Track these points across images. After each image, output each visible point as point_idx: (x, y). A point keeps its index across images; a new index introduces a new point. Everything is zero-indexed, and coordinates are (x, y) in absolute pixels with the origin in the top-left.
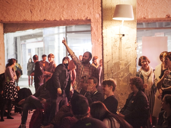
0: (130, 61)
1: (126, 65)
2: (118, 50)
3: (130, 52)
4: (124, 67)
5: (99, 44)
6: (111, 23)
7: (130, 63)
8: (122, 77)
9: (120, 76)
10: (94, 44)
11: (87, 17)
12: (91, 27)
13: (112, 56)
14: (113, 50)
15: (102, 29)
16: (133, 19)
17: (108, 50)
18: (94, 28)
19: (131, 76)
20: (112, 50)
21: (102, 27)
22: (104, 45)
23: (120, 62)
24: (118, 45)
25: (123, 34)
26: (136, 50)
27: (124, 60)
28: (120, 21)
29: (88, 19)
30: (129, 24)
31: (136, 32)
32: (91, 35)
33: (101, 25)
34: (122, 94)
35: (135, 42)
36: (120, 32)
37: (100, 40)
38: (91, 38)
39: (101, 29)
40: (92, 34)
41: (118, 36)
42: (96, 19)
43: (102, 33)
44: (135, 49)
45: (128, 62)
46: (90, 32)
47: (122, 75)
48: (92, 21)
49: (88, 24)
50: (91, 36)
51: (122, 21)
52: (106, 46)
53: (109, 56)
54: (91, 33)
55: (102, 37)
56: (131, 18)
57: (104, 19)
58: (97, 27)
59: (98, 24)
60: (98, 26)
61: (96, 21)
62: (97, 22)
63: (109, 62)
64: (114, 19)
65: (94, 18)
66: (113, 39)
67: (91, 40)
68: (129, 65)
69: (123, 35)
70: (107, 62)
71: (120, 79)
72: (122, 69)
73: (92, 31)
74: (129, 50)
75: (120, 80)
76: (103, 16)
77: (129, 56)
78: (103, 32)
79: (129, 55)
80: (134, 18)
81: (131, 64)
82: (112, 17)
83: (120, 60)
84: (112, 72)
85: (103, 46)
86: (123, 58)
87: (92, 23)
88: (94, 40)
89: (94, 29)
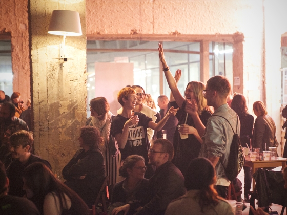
0: (76, 102)
1: (69, 107)
2: (56, 84)
3: (76, 87)
4: (66, 111)
5: (26, 73)
6: (45, 40)
7: (76, 105)
8: (63, 127)
9: (61, 125)
10: (16, 73)
11: (5, 29)
12: (12, 45)
13: (46, 93)
14: (49, 83)
15: (30, 49)
16: (80, 34)
17: (40, 82)
18: (16, 46)
19: (78, 126)
20: (47, 83)
21: (30, 45)
22: (33, 74)
23: (61, 102)
24: (57, 76)
25: (66, 58)
26: (85, 84)
27: (66, 99)
28: (60, 37)
29: (6, 31)
30: (74, 42)
31: (85, 55)
32: (12, 58)
33: (27, 43)
34: (63, 154)
35: (84, 70)
36: (59, 55)
37: (27, 67)
38: (11, 64)
39: (28, 49)
40: (14, 57)
41: (57, 61)
42: (19, 32)
43: (30, 55)
44: (84, 82)
45: (73, 104)
46: (10, 54)
47: (64, 124)
48: (12, 35)
49: (6, 40)
50: (12, 60)
51: (62, 36)
52: (37, 77)
53: (41, 93)
54: (11, 55)
55: (31, 63)
56: (78, 32)
57: (32, 33)
58: (22, 45)
59: (24, 41)
60: (24, 43)
61: (21, 35)
62: (22, 37)
63: (43, 103)
64: (50, 32)
65: (17, 30)
66: (48, 66)
67: (12, 67)
68: (74, 109)
69: (66, 60)
70: (40, 103)
71: (60, 129)
72: (63, 115)
73: (13, 51)
74: (76, 83)
75: (60, 132)
76: (32, 27)
77: (75, 94)
78: (32, 53)
79: (75, 92)
80: (83, 33)
81: (77, 106)
82: (47, 30)
83: (61, 99)
84: (47, 120)
85: (31, 76)
86: (64, 97)
87: (12, 38)
88: (17, 66)
89: (17, 49)
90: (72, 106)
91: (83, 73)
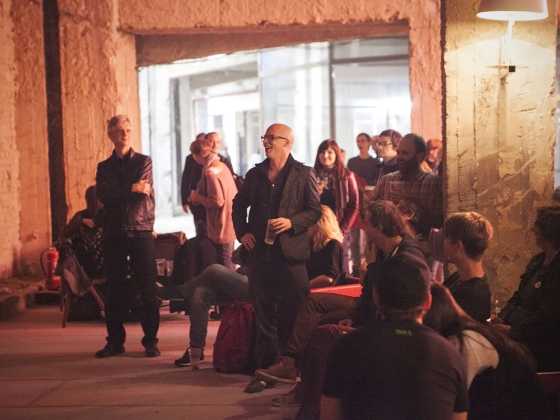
0: (533, 153)
1: (519, 163)
2: (492, 118)
3: (533, 123)
4: (512, 171)
5: (435, 99)
6: (472, 31)
7: (532, 159)
8: (505, 204)
9: (500, 200)
10: (417, 99)
11: (398, 13)
12: (410, 43)
13: (473, 136)
14: (478, 116)
15: (443, 50)
16: (544, 15)
17: (461, 116)
18: (419, 46)
19: (535, 202)
20: (475, 116)
21: (443, 43)
22: (448, 100)
23: (501, 155)
24: (494, 101)
25: (512, 65)
26: (553, 118)
27: (512, 149)
28: (502, 24)
29: (400, 17)
30: (530, 32)
31: (554, 58)
32: (410, 69)
33: (439, 38)
34: (505, 257)
35: (551, 89)
36: (500, 60)
37: (438, 86)
38: (407, 81)
39: (440, 52)
40: (413, 68)
41: (496, 70)
42: (424, 18)
43: (443, 63)
44: (549, 113)
45: (526, 157)
46: (405, 61)
47: (506, 198)
48: (411, 25)
49: (398, 34)
50: (410, 73)
51: (507, 22)
52: (455, 105)
53: (463, 136)
54: (408, 64)
55: (444, 77)
56: (539, 10)
57: (448, 17)
58: (429, 42)
59: (432, 34)
60: (433, 40)
61: (427, 24)
62: (430, 26)
63: (465, 156)
64: (481, 15)
65: (420, 14)
66: (478, 83)
67: (410, 87)
68: (528, 167)
69: (512, 69)
70: (459, 156)
71: (499, 209)
72: (506, 179)
73: (411, 56)
74: (532, 116)
75: (500, 214)
76: (447, 6)
77: (531, 137)
78: (446, 58)
79: (531, 133)
80: (549, 13)
81: (534, 162)
82: (477, 9)
83: (502, 148)
84: (472, 189)
85: (444, 103)
86: (509, 143)
87: (412, 32)
88: (419, 85)
89: (420, 52)
90: (524, 162)
91: (548, 94)
